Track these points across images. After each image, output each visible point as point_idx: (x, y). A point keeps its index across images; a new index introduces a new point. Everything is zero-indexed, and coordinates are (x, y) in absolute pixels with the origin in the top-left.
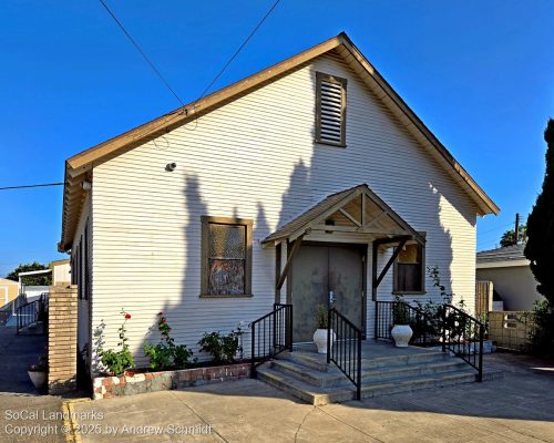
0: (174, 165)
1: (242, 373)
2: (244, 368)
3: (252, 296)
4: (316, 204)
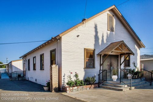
0: (79, 36)
1: (96, 86)
2: (97, 85)
3: (95, 68)
4: (108, 45)
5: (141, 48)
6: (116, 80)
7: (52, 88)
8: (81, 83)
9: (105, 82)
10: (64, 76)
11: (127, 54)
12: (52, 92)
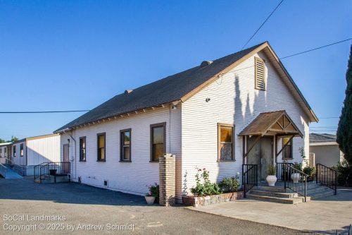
0: (209, 100)
1: (241, 196)
2: (241, 193)
3: (235, 161)
4: (256, 117)
5: (311, 121)
6: (273, 185)
7: (165, 199)
8: (215, 189)
9: (255, 187)
10: (185, 176)
11: (289, 134)
12: (164, 205)
